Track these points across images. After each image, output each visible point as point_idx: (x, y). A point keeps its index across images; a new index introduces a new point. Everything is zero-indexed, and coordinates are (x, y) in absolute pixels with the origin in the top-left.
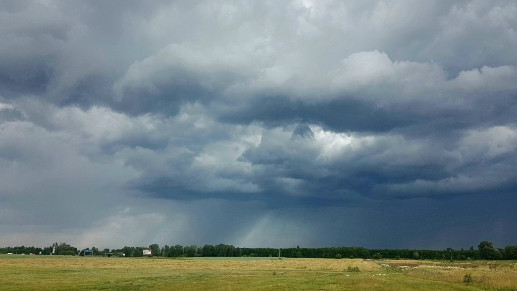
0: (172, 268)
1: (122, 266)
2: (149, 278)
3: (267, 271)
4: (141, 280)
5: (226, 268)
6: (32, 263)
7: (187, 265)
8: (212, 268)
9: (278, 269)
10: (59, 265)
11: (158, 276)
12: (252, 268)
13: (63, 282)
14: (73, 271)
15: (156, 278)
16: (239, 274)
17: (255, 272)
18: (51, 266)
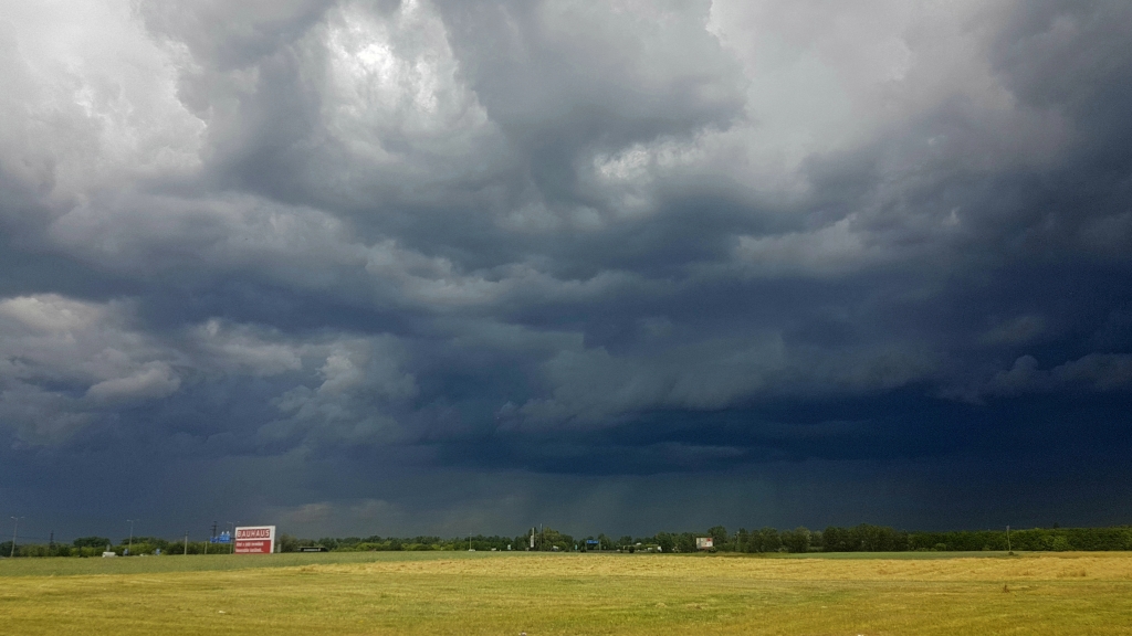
0: (767, 576)
1: (666, 573)
2: (726, 597)
3: (985, 582)
4: (713, 600)
5: (884, 577)
6: (504, 567)
7: (797, 571)
8: (853, 577)
9: (1014, 578)
10: (553, 571)
11: (743, 592)
12: (948, 577)
13: (573, 602)
14: (579, 581)
15: (742, 597)
16: (920, 591)
17: (957, 585)
18: (539, 573)
